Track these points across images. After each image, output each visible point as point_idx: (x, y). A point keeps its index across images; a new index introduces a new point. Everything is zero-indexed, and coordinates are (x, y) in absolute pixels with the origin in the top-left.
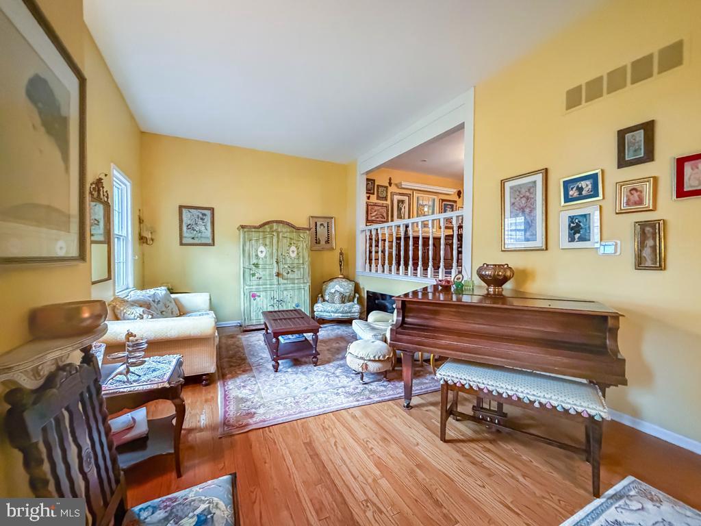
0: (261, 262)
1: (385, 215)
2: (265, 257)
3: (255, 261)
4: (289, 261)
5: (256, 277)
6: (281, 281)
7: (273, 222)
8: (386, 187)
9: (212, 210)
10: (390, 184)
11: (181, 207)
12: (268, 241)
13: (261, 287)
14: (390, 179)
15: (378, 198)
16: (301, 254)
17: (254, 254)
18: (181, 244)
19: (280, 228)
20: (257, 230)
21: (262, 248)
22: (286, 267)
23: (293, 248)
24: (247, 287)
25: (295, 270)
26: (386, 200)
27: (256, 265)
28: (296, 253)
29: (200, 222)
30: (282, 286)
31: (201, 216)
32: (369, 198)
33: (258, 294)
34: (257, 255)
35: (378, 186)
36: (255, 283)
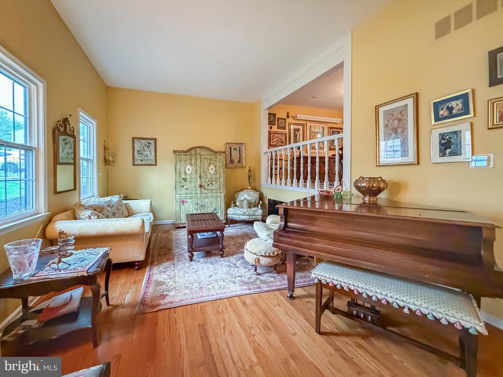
0: (188, 177)
1: (284, 140)
2: (192, 173)
3: (183, 176)
4: (209, 176)
5: (185, 188)
6: (203, 191)
7: (196, 148)
8: (285, 119)
9: (155, 140)
10: (288, 117)
11: (133, 139)
12: (193, 162)
13: (188, 195)
14: (288, 113)
15: (279, 127)
16: (218, 171)
17: (183, 172)
18: (134, 165)
19: (203, 152)
20: (185, 154)
21: (189, 167)
22: (207, 180)
23: (212, 166)
24: (178, 196)
25: (214, 183)
26: (285, 129)
27: (185, 180)
28: (214, 170)
29: (147, 149)
30: (204, 195)
31: (147, 144)
32: (271, 128)
33: (186, 201)
34: (185, 172)
35: (278, 119)
36: (184, 192)
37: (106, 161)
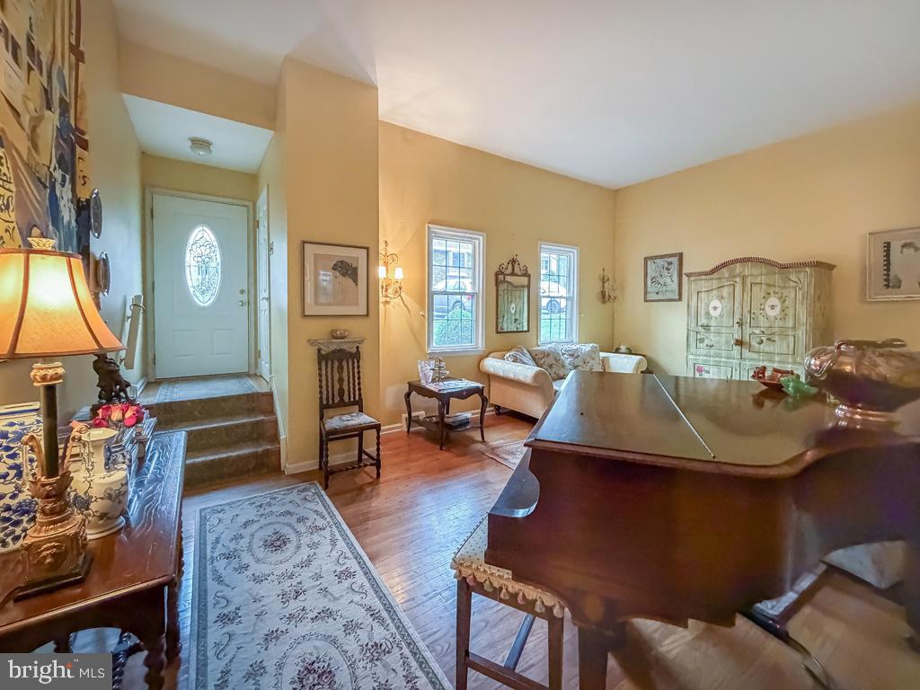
0: (713, 323)
2: (721, 316)
3: (703, 321)
4: (763, 322)
5: (705, 344)
6: (746, 353)
7: (736, 261)
9: (681, 256)
11: (646, 259)
12: (725, 291)
16: (791, 312)
17: (703, 312)
18: (646, 301)
19: (747, 269)
20: (708, 277)
21: (716, 303)
22: (757, 331)
23: (773, 300)
24: (691, 357)
25: (777, 338)
27: (706, 327)
28: (778, 309)
29: (666, 272)
30: (748, 363)
31: (666, 265)
33: (706, 369)
34: (708, 313)
36: (705, 352)
37: (604, 297)
